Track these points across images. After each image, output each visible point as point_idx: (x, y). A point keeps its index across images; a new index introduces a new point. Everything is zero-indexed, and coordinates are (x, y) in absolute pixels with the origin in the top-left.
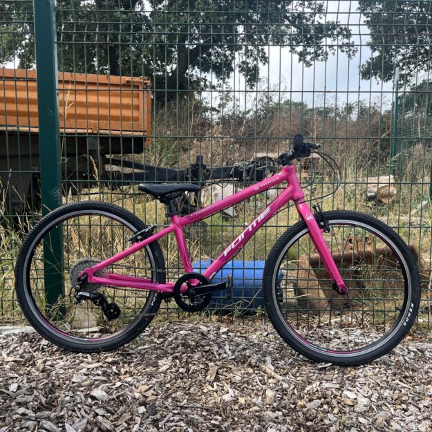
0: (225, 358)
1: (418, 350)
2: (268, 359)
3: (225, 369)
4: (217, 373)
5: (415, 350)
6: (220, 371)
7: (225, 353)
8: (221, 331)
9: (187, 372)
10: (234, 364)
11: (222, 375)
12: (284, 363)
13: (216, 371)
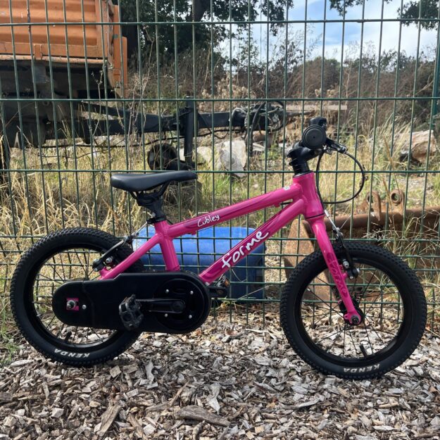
0: (142, 386)
2: (215, 388)
3: (134, 409)
4: (118, 418)
6: (124, 413)
9: (64, 416)
10: (154, 398)
11: (125, 421)
12: (240, 394)
13: (114, 416)
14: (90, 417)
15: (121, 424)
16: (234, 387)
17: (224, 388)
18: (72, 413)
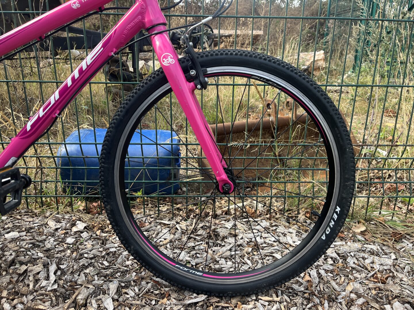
0: (43, 287)
1: (338, 254)
2: (113, 286)
5: (335, 255)
7: (47, 278)
8: (74, 229)
10: (52, 300)
17: (123, 285)
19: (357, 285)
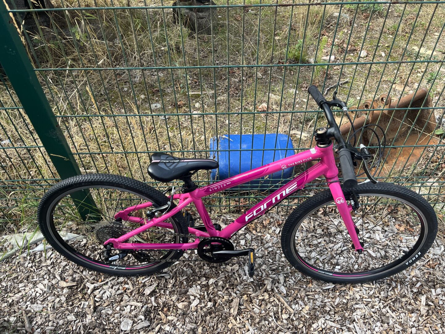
0: (245, 280)
2: (282, 278)
6: (242, 301)
7: (245, 274)
9: (214, 305)
10: (253, 288)
11: (243, 305)
12: (294, 279)
13: (238, 304)
14: (226, 305)
15: (242, 307)
16: (290, 274)
17: (285, 275)
18: (217, 304)
19: (418, 272)
